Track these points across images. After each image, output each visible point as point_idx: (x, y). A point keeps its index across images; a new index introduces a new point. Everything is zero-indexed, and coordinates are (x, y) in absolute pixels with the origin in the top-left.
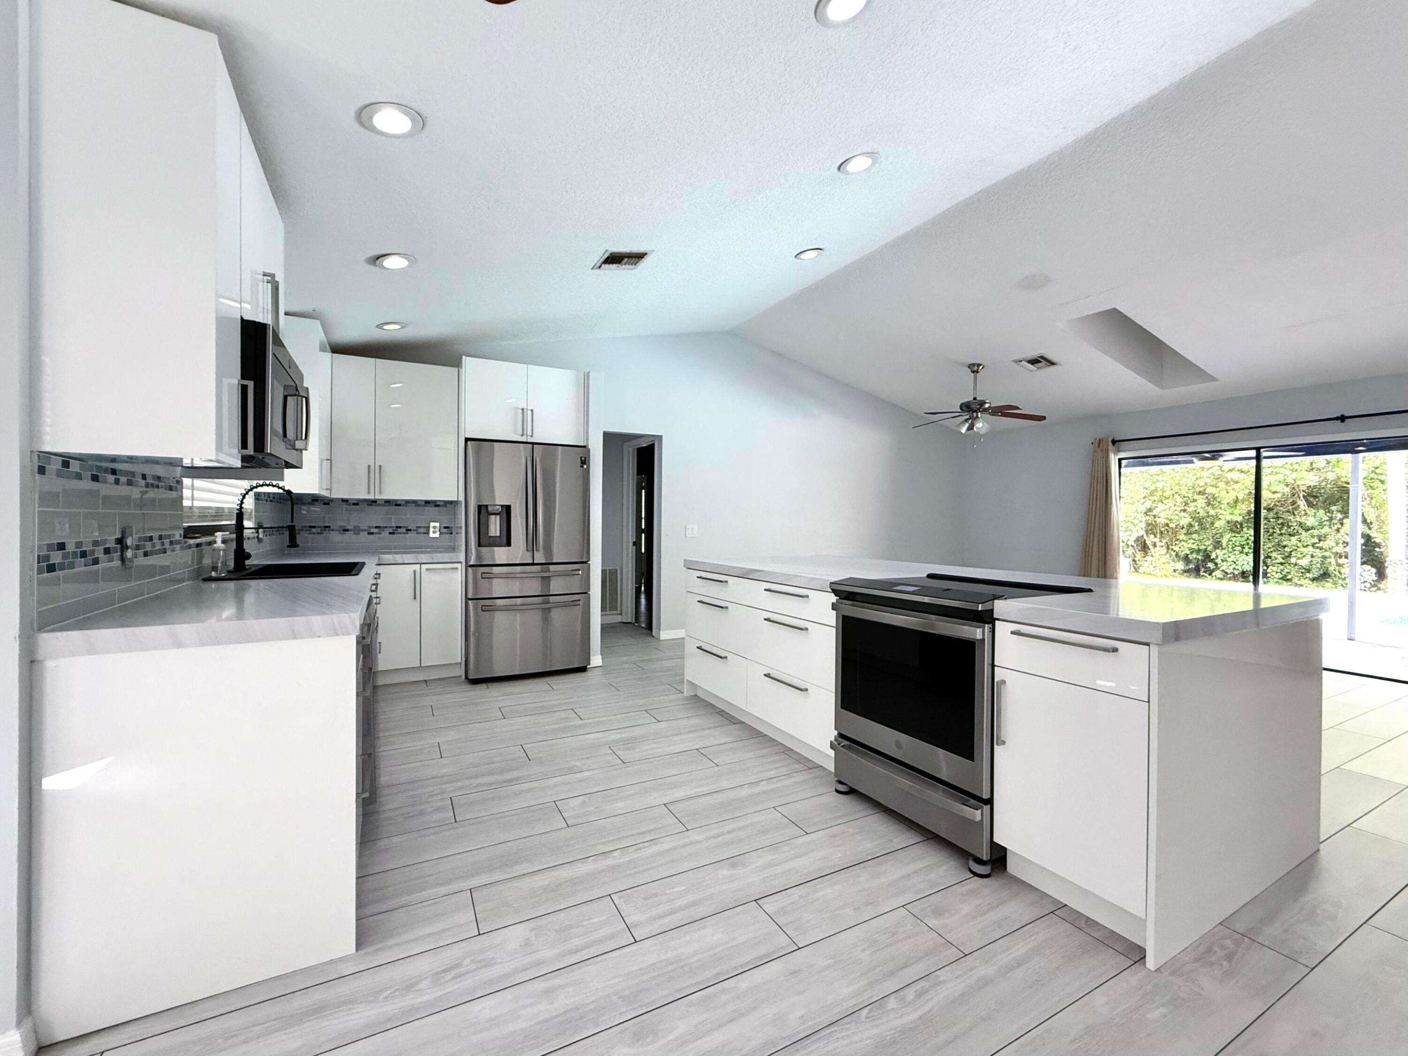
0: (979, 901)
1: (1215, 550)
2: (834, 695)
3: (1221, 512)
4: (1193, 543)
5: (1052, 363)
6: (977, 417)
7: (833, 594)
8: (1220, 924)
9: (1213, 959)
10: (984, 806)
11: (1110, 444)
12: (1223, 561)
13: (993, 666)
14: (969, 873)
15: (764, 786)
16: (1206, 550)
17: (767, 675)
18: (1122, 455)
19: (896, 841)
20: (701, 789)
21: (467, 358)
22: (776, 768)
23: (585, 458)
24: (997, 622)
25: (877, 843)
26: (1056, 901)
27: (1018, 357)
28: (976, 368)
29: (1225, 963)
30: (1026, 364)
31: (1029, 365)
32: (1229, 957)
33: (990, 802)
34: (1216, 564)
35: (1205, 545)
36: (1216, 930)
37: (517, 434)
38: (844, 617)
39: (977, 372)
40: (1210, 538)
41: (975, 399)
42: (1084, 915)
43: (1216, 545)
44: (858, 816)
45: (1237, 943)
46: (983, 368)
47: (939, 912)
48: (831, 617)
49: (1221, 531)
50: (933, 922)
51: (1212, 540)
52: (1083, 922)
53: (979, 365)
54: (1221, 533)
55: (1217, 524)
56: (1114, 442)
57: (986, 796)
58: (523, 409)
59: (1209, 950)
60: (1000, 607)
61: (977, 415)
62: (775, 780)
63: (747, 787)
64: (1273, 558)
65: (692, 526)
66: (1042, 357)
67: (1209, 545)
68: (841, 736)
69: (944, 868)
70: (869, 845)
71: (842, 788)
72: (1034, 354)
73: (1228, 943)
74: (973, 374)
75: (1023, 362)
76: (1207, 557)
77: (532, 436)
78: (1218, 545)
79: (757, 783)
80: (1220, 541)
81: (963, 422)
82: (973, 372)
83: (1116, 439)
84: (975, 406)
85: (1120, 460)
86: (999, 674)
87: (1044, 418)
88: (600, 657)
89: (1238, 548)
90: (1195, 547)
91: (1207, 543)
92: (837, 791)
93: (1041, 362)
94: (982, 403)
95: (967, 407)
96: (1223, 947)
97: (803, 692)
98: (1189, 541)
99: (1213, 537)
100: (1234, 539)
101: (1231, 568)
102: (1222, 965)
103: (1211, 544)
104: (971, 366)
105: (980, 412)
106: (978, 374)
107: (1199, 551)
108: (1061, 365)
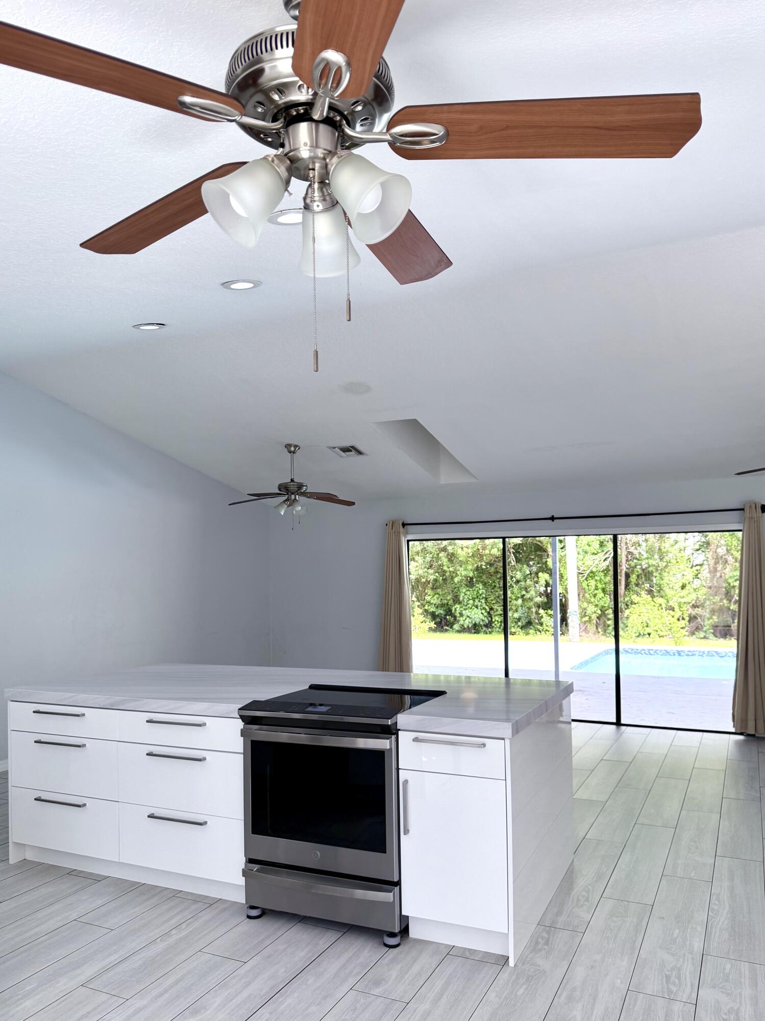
0: (400, 965)
1: (455, 604)
2: (243, 822)
4: (438, 599)
5: (359, 453)
7: (240, 720)
8: (538, 925)
9: (540, 947)
10: (396, 888)
11: (401, 527)
12: (460, 615)
13: (398, 769)
14: (385, 948)
15: (175, 936)
16: (448, 604)
17: (151, 816)
18: (409, 537)
19: (321, 942)
20: (113, 958)
22: (178, 914)
24: (400, 732)
25: (308, 949)
26: (447, 946)
27: (333, 445)
28: (292, 449)
29: (545, 947)
30: (338, 450)
31: (341, 452)
32: (547, 943)
33: (398, 884)
34: (455, 617)
35: (446, 600)
36: (537, 929)
38: (253, 742)
39: (294, 453)
40: (451, 592)
41: (292, 480)
42: (467, 948)
43: (455, 599)
44: (280, 933)
45: (548, 932)
46: (299, 449)
47: (377, 983)
48: (238, 744)
50: (376, 991)
51: (451, 594)
52: (467, 953)
53: (296, 446)
54: (458, 587)
55: (456, 580)
56: (404, 525)
57: (396, 880)
59: (537, 943)
60: (402, 719)
61: (295, 498)
62: (184, 926)
63: (161, 941)
64: (495, 610)
66: (353, 447)
67: (450, 600)
68: (250, 861)
69: (366, 951)
70: (302, 954)
71: (255, 913)
72: (347, 444)
73: (545, 935)
74: (290, 454)
75: (336, 449)
76: (449, 612)
78: (456, 600)
79: (167, 934)
80: (457, 595)
81: (281, 503)
82: (290, 452)
83: (405, 523)
84: (293, 488)
85: (408, 541)
86: (403, 775)
87: (352, 504)
90: (439, 602)
91: (448, 598)
92: (249, 917)
93: (351, 451)
94: (300, 486)
95: (285, 489)
96: (543, 938)
97: (203, 826)
99: (453, 591)
100: (468, 593)
101: (466, 621)
102: (544, 949)
103: (452, 598)
104: (288, 446)
105: (298, 494)
106: (294, 455)
107: (442, 606)
108: (367, 455)
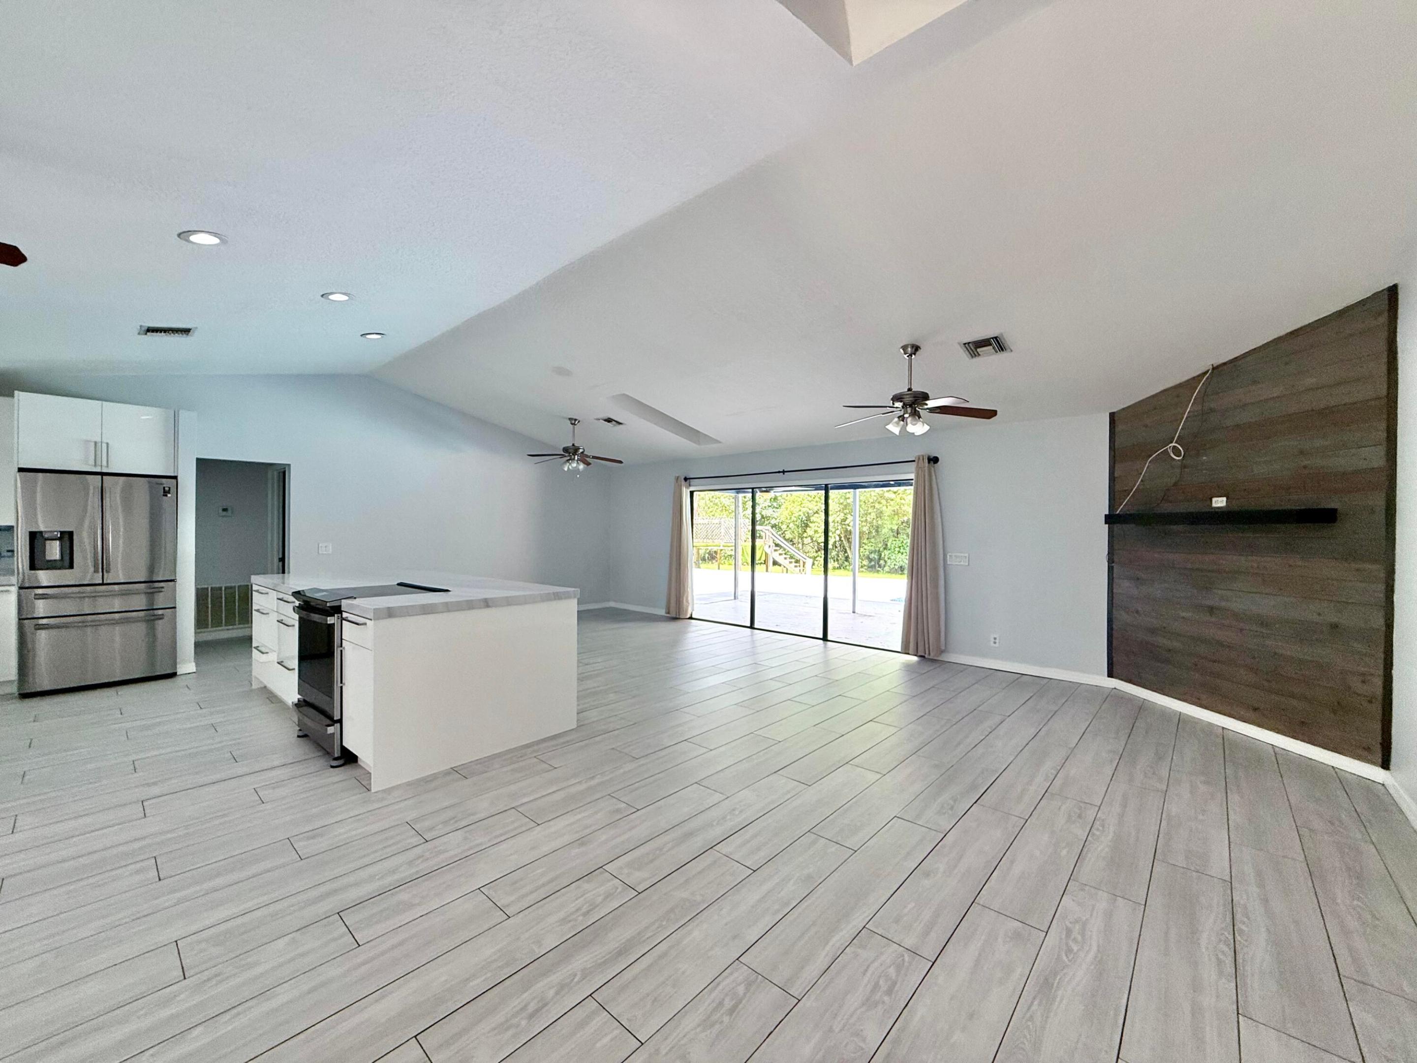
3: (885, 522)
4: (872, 546)
5: (619, 423)
6: (574, 459)
11: (683, 481)
12: (888, 559)
14: (329, 766)
16: (879, 551)
18: (692, 489)
21: (21, 393)
23: (169, 488)
27: (599, 417)
28: (573, 422)
30: (603, 421)
31: (605, 423)
33: (340, 721)
37: (89, 465)
39: (575, 425)
41: (573, 445)
46: (579, 422)
49: (888, 536)
53: (576, 420)
56: (686, 479)
58: (96, 443)
60: (343, 604)
61: (575, 458)
65: (326, 544)
66: (612, 418)
72: (606, 418)
74: (572, 426)
75: (601, 420)
76: (880, 556)
77: (107, 466)
81: (564, 461)
82: (572, 424)
83: (688, 477)
84: (573, 450)
85: (692, 493)
87: (621, 462)
88: (194, 664)
89: (897, 549)
90: (873, 548)
91: (880, 545)
93: (612, 421)
94: (578, 449)
95: (567, 451)
98: (869, 545)
100: (894, 542)
101: (893, 564)
104: (570, 419)
105: (576, 455)
106: (575, 427)
107: (875, 551)
108: (625, 424)
